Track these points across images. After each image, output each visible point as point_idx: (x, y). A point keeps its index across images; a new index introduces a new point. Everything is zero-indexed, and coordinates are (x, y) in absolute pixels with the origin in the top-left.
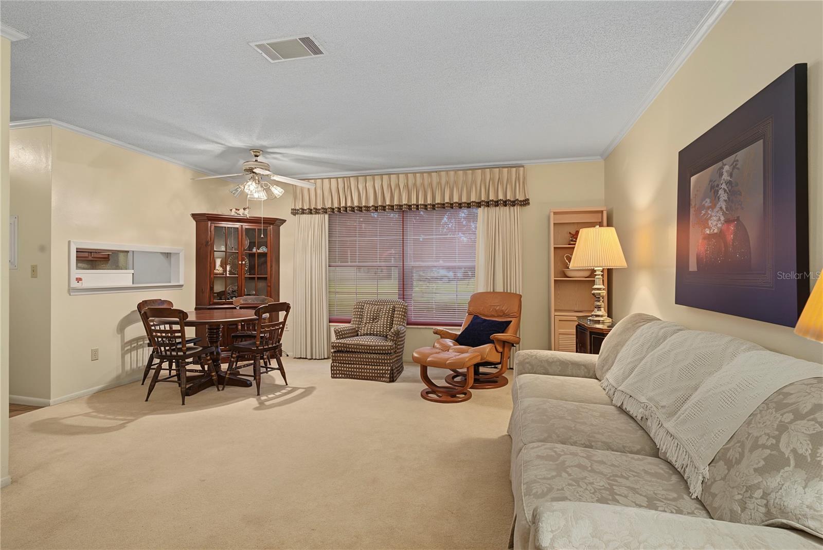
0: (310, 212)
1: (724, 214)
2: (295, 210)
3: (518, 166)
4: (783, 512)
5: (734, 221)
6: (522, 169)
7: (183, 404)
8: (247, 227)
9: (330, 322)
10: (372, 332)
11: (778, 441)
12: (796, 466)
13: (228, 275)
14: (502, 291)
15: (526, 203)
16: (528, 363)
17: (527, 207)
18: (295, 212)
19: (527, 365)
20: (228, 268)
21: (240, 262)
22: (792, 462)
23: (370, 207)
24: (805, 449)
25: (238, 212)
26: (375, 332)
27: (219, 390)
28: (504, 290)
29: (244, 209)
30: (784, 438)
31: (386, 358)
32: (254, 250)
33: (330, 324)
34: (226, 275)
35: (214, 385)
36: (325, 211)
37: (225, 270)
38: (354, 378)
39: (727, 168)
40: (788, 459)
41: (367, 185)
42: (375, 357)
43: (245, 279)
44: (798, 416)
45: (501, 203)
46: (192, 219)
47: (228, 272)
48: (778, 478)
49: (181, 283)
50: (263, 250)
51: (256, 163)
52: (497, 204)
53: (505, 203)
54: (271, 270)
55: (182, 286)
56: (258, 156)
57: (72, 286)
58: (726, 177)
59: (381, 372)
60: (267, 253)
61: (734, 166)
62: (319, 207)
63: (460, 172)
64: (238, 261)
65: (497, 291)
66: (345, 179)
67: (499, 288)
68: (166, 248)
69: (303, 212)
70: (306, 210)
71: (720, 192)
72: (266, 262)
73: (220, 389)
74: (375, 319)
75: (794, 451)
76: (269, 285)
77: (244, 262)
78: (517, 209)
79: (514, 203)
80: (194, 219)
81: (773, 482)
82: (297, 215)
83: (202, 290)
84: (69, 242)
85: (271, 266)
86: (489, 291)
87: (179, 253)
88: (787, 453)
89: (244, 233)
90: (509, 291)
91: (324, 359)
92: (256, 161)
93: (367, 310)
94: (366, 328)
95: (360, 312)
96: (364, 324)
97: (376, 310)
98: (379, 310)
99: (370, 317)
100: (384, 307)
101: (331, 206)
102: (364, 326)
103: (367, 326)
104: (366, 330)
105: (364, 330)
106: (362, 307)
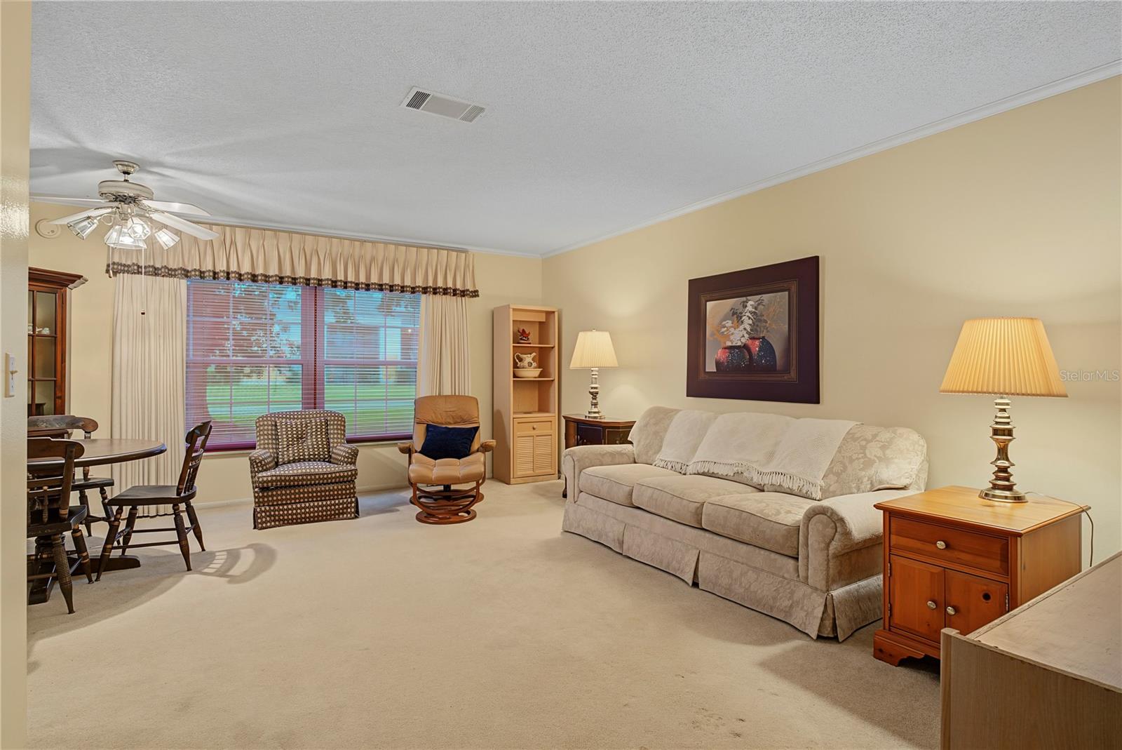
0: (156, 272)
1: (747, 333)
2: (118, 265)
3: (459, 251)
4: (881, 483)
5: (759, 339)
6: (464, 255)
7: (71, 611)
10: (302, 457)
11: (865, 454)
12: (879, 461)
14: (450, 394)
15: (475, 294)
16: (586, 458)
17: (477, 298)
19: (587, 460)
22: (877, 461)
24: (880, 453)
26: (307, 457)
27: (90, 581)
28: (452, 393)
30: (867, 452)
31: (344, 487)
35: (84, 574)
38: (297, 523)
39: (751, 303)
40: (874, 460)
41: (265, 243)
42: (331, 488)
44: (868, 441)
45: (450, 292)
48: (873, 469)
51: (126, 184)
52: (445, 291)
53: (455, 292)
54: (63, 368)
56: (129, 173)
58: (749, 308)
59: (341, 506)
60: (54, 337)
61: (760, 303)
62: (172, 266)
63: (391, 245)
65: (444, 394)
66: (228, 229)
67: (447, 391)
71: (744, 318)
73: (94, 579)
74: (300, 438)
75: (875, 456)
76: (60, 395)
78: (466, 300)
79: (463, 293)
81: (872, 471)
82: (118, 275)
85: (64, 362)
86: (434, 395)
88: (872, 458)
90: (457, 394)
92: (126, 181)
93: (284, 426)
94: (291, 452)
95: (272, 430)
96: (285, 446)
97: (299, 426)
98: (304, 425)
99: (293, 436)
100: (311, 421)
101: (198, 268)
102: (285, 449)
103: (290, 449)
104: (291, 455)
105: (288, 456)
106: (274, 423)
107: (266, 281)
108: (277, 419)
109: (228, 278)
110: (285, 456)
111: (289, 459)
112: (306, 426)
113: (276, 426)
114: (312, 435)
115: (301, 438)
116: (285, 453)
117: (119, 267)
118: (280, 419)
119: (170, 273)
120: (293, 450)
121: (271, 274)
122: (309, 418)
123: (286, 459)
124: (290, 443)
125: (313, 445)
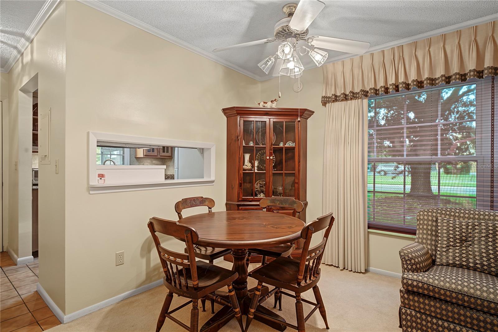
0: (346, 98)
2: (327, 97)
8: (275, 120)
9: (369, 228)
13: (256, 171)
18: (325, 101)
20: (256, 164)
21: (268, 158)
23: (436, 79)
25: (266, 105)
29: (272, 101)
32: (281, 145)
33: (370, 230)
34: (254, 171)
36: (365, 94)
37: (253, 166)
43: (273, 175)
46: (223, 114)
47: (256, 168)
49: (212, 178)
50: (290, 144)
54: (299, 166)
55: (213, 182)
57: (90, 184)
60: (295, 148)
62: (357, 90)
64: (266, 157)
68: (199, 144)
69: (336, 99)
70: (340, 96)
72: (293, 157)
76: (297, 181)
77: (271, 158)
80: (225, 114)
82: (327, 105)
83: (232, 186)
84: (88, 133)
85: (299, 162)
87: (210, 148)
89: (272, 126)
91: (361, 272)
93: (445, 224)
94: (451, 254)
95: (432, 226)
96: (444, 246)
97: (464, 227)
98: (470, 227)
99: (455, 236)
100: (480, 224)
101: (373, 87)
102: (444, 250)
103: (450, 250)
104: (451, 258)
105: (447, 258)
106: (434, 219)
107: (432, 84)
108: (439, 215)
109: (397, 90)
110: (444, 257)
111: (447, 262)
112: (474, 229)
113: (436, 221)
114: (480, 240)
115: (466, 241)
116: (444, 253)
117: (325, 99)
118: (443, 216)
119: (354, 96)
120: (454, 253)
121: (437, 77)
122: (479, 219)
123: (444, 261)
124: (452, 244)
125: (481, 253)
